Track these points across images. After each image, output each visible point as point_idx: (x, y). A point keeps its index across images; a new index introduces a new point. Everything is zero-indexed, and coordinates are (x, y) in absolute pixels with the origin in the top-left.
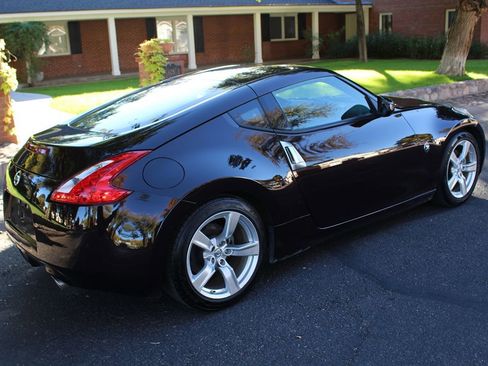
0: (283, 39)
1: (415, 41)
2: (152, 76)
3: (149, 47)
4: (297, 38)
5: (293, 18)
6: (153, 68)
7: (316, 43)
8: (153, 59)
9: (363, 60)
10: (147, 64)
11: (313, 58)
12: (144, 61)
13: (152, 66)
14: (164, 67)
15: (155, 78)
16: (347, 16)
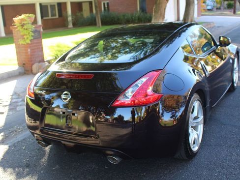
0: (50, 17)
1: (124, 16)
2: (25, 37)
3: (22, 20)
4: (57, 17)
5: (54, 6)
6: (26, 32)
7: (70, 19)
8: (25, 27)
9: (99, 26)
10: (21, 30)
11: (69, 27)
12: (20, 28)
13: (25, 31)
14: (32, 32)
15: (27, 38)
16: (83, 4)
